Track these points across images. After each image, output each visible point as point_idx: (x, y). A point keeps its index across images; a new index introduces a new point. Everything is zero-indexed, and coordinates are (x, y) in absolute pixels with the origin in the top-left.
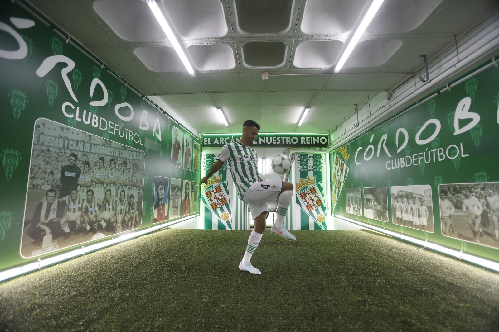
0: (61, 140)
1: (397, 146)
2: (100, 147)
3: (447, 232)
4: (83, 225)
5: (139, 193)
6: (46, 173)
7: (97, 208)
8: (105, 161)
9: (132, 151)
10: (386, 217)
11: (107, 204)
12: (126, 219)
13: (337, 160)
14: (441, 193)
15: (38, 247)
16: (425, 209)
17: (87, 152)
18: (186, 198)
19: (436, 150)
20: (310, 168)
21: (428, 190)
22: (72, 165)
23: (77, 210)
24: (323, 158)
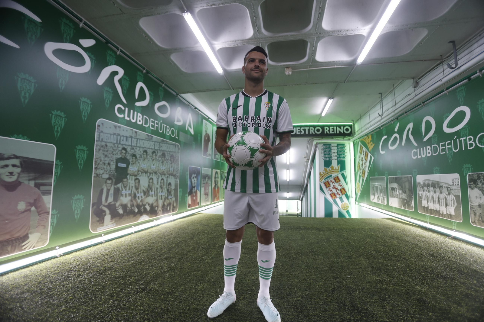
0: (115, 136)
1: (424, 135)
2: (144, 141)
3: (476, 221)
4: (133, 208)
5: (176, 181)
6: (105, 164)
7: (142, 194)
8: (148, 154)
9: (169, 144)
10: (411, 206)
11: (150, 191)
12: (166, 204)
13: (361, 149)
14: (470, 182)
15: (101, 224)
16: (452, 198)
17: (134, 146)
18: (215, 186)
19: (465, 138)
20: (334, 158)
21: (456, 179)
22: (123, 157)
23: (128, 195)
24: (347, 148)
